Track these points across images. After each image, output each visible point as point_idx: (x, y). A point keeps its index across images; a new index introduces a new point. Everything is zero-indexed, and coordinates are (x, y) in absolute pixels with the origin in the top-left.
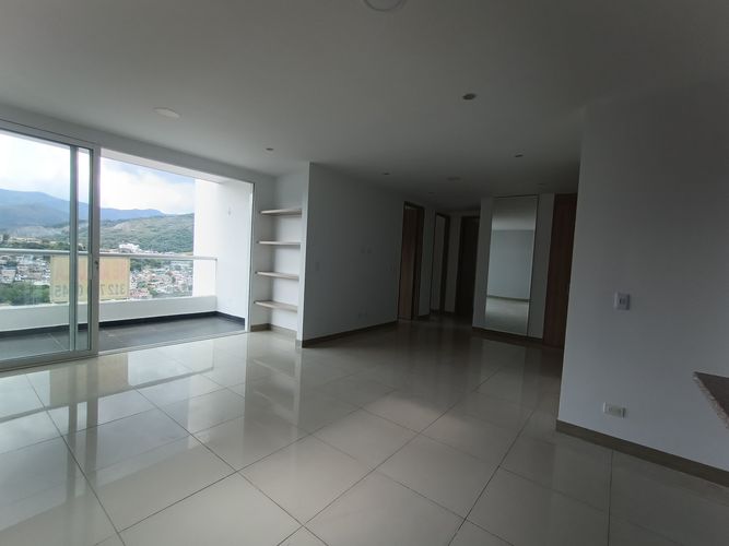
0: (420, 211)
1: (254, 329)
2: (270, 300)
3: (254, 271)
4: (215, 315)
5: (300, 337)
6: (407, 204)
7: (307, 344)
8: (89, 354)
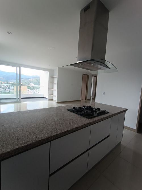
0: (88, 76)
1: (49, 100)
2: (52, 94)
3: (49, 89)
4: (43, 97)
5: (56, 102)
6: (83, 74)
7: (57, 103)
8: (20, 102)
